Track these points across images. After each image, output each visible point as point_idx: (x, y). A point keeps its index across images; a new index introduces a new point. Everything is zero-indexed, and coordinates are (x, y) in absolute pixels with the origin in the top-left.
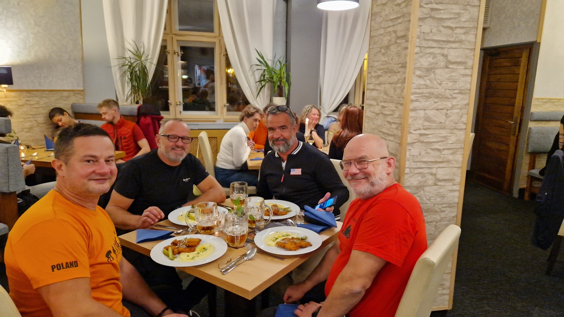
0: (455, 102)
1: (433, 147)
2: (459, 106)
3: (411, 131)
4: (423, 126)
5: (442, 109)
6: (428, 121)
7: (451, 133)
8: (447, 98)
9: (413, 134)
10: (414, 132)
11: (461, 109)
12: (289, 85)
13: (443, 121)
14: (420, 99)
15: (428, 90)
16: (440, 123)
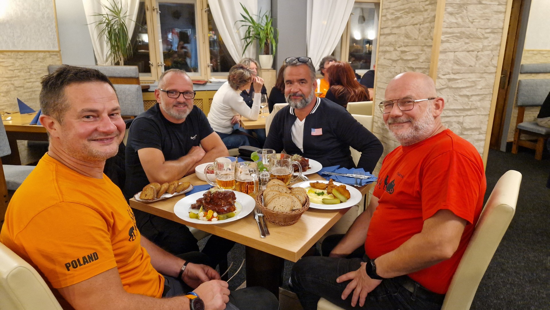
0: (486, 43)
1: (461, 94)
2: (490, 48)
3: (440, 75)
4: (453, 69)
5: (473, 51)
6: (458, 64)
7: (481, 78)
8: (479, 38)
9: (442, 79)
10: (443, 77)
11: (492, 50)
12: (277, 42)
13: (473, 64)
14: (451, 40)
15: (460, 30)
16: (470, 66)
